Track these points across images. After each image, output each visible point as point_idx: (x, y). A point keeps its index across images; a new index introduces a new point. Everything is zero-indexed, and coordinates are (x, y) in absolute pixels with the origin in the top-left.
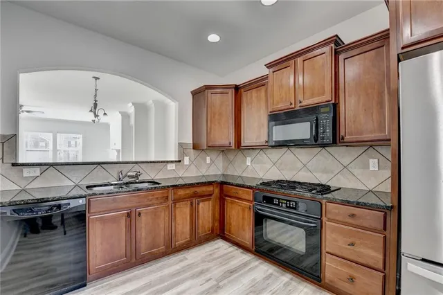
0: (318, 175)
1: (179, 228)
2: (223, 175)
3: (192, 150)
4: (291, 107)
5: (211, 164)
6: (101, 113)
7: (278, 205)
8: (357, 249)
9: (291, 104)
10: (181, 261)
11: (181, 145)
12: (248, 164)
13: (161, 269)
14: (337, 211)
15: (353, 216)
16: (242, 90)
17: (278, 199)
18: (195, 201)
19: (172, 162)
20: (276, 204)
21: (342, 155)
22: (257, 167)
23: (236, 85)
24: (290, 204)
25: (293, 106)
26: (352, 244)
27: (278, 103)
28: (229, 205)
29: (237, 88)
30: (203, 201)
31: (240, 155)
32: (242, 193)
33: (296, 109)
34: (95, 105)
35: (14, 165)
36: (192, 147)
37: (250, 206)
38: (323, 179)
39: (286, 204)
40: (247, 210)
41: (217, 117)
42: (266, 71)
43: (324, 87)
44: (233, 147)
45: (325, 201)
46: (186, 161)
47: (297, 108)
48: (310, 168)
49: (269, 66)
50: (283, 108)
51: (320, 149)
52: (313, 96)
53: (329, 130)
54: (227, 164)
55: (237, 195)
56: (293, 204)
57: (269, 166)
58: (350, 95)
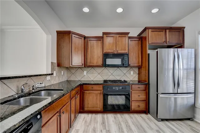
3: (57, 67)
11: (52, 63)
14: (135, 87)
15: (139, 88)
22: (90, 75)
23: (85, 36)
25: (115, 52)
26: (139, 96)
28: (87, 95)
32: (95, 87)
37: (101, 92)
39: (118, 88)
40: (99, 95)
41: (76, 49)
43: (125, 48)
45: (131, 85)
48: (113, 75)
49: (104, 33)
50: (110, 52)
51: (117, 68)
52: (121, 50)
53: (127, 62)
54: (70, 75)
55: (93, 89)
56: (121, 88)
57: (96, 75)
58: (131, 52)
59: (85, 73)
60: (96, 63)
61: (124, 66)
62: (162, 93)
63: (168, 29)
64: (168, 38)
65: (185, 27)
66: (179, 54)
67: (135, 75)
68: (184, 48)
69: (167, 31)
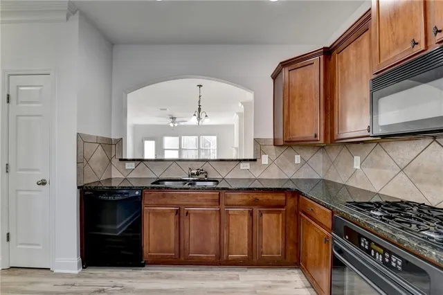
1: (233, 239)
2: (324, 180)
3: (273, 147)
5: (302, 165)
6: (203, 116)
7: (368, 252)
9: (416, 44)
10: (231, 279)
11: (256, 141)
13: (204, 279)
16: (335, 52)
17: (368, 240)
18: (256, 210)
19: (245, 160)
20: (363, 249)
22: (371, 173)
23: (324, 48)
24: (390, 259)
27: (389, 52)
29: (328, 53)
30: (268, 212)
32: (319, 212)
34: (199, 109)
35: (121, 160)
36: (272, 143)
39: (384, 256)
41: (297, 100)
44: (322, 141)
46: (265, 160)
50: (399, 58)
54: (328, 166)
56: (396, 262)
57: (390, 172)
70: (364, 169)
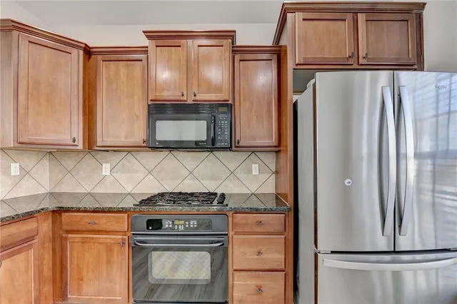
0: (206, 183)
2: (51, 194)
4: (182, 98)
5: (22, 177)
7: (172, 229)
8: (263, 256)
9: (183, 95)
12: (104, 173)
14: (244, 221)
15: (260, 223)
16: (99, 57)
21: (230, 160)
22: (122, 177)
24: (189, 224)
25: (185, 98)
26: (259, 253)
27: (164, 90)
28: (78, 247)
30: (9, 256)
31: (89, 160)
33: (188, 102)
37: (124, 239)
38: (210, 186)
39: (185, 225)
40: (116, 248)
42: (145, 42)
44: (80, 147)
45: (231, 213)
47: (190, 102)
48: (196, 175)
49: (150, 35)
50: (171, 98)
51: (208, 153)
52: (209, 91)
53: (227, 133)
54: (60, 176)
55: (95, 227)
56: (193, 223)
57: (141, 176)
58: (244, 99)
59: (106, 168)
60: (126, 137)
61: (218, 145)
62: (332, 252)
63: (362, 11)
64: (365, 43)
65: (425, 4)
66: (399, 95)
67: (264, 177)
68: (422, 69)
69: (361, 18)
70: (115, 175)
